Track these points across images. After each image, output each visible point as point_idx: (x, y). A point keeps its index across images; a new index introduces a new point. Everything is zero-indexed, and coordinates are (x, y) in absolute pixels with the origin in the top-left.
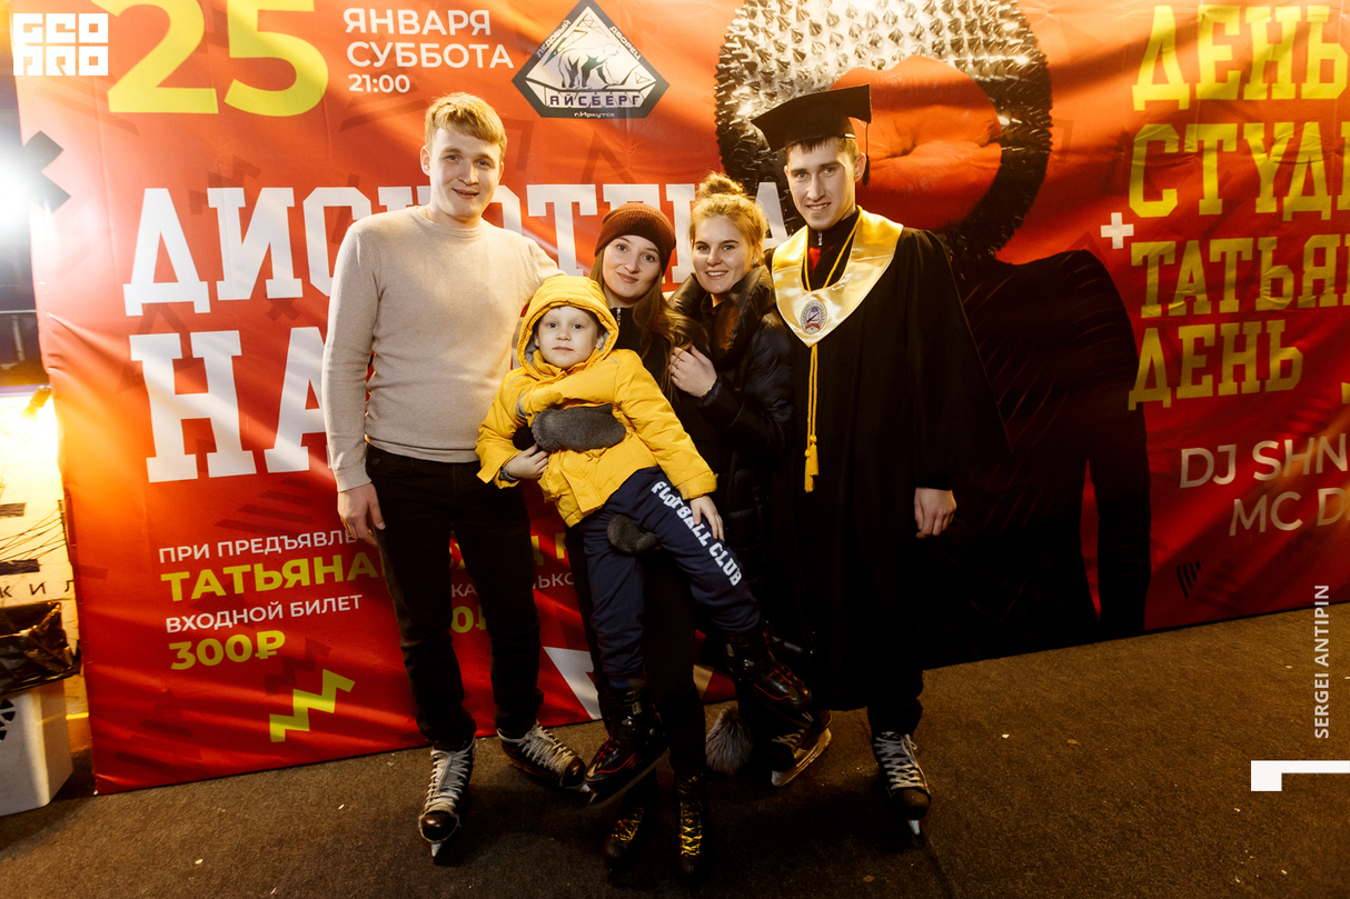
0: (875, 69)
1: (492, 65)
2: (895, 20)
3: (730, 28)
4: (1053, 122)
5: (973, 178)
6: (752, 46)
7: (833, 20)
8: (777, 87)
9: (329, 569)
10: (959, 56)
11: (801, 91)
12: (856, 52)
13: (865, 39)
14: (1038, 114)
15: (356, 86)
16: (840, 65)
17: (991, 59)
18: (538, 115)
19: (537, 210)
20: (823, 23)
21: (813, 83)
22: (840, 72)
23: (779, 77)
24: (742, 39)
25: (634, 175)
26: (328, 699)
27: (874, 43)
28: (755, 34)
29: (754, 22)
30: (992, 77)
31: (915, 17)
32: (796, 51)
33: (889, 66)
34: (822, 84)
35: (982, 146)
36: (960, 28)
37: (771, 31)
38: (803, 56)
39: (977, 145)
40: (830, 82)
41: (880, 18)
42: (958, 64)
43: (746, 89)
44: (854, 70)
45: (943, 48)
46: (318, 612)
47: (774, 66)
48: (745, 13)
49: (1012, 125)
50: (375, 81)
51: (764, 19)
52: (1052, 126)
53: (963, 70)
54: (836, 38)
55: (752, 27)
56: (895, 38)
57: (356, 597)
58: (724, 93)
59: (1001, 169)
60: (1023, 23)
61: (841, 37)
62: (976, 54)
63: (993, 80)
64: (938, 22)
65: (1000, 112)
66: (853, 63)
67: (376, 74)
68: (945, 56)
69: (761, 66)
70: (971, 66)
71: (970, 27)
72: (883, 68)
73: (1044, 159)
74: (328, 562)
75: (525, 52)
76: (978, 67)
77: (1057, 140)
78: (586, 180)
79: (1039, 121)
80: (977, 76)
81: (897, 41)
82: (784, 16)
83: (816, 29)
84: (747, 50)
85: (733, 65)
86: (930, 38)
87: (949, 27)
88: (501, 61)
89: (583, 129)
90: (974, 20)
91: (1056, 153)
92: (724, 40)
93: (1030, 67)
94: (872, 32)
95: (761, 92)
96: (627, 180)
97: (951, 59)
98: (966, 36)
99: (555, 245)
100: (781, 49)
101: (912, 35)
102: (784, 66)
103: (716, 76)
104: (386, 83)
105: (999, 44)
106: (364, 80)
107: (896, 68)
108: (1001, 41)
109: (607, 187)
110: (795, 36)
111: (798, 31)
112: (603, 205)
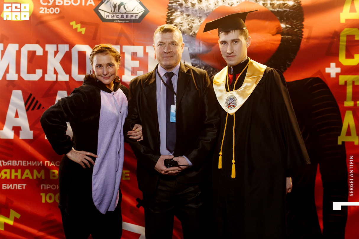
0: (229, 6)
1: (87, 4)
4: (304, 27)
5: (269, 47)
8: (190, 12)
9: (16, 174)
10: (264, 1)
11: (200, 14)
14: (298, 23)
15: (42, 11)
16: (215, 5)
17: (277, 2)
18: (102, 22)
21: (204, 11)
22: (215, 7)
23: (191, 9)
25: (134, 43)
26: (11, 220)
30: (278, 9)
33: (235, 5)
34: (208, 11)
35: (273, 35)
39: (271, 35)
40: (211, 11)
42: (264, 4)
43: (178, 13)
46: (11, 188)
47: (189, 5)
49: (287, 27)
50: (48, 10)
52: (303, 28)
53: (266, 7)
57: (24, 185)
58: (170, 14)
59: (280, 44)
62: (271, 1)
63: (278, 11)
65: (282, 22)
66: (221, 4)
67: (49, 7)
68: (259, 1)
69: (184, 5)
70: (269, 5)
72: (233, 6)
73: (300, 41)
74: (16, 171)
76: (272, 6)
77: (306, 33)
78: (116, 44)
79: (298, 26)
80: (271, 9)
85: (174, 4)
88: (90, 3)
89: (117, 26)
91: (305, 38)
93: (294, 6)
95: (184, 14)
96: (132, 44)
97: (261, 3)
102: (193, 5)
103: (167, 8)
104: (52, 10)
106: (45, 10)
107: (238, 6)
109: (124, 47)
112: (122, 53)
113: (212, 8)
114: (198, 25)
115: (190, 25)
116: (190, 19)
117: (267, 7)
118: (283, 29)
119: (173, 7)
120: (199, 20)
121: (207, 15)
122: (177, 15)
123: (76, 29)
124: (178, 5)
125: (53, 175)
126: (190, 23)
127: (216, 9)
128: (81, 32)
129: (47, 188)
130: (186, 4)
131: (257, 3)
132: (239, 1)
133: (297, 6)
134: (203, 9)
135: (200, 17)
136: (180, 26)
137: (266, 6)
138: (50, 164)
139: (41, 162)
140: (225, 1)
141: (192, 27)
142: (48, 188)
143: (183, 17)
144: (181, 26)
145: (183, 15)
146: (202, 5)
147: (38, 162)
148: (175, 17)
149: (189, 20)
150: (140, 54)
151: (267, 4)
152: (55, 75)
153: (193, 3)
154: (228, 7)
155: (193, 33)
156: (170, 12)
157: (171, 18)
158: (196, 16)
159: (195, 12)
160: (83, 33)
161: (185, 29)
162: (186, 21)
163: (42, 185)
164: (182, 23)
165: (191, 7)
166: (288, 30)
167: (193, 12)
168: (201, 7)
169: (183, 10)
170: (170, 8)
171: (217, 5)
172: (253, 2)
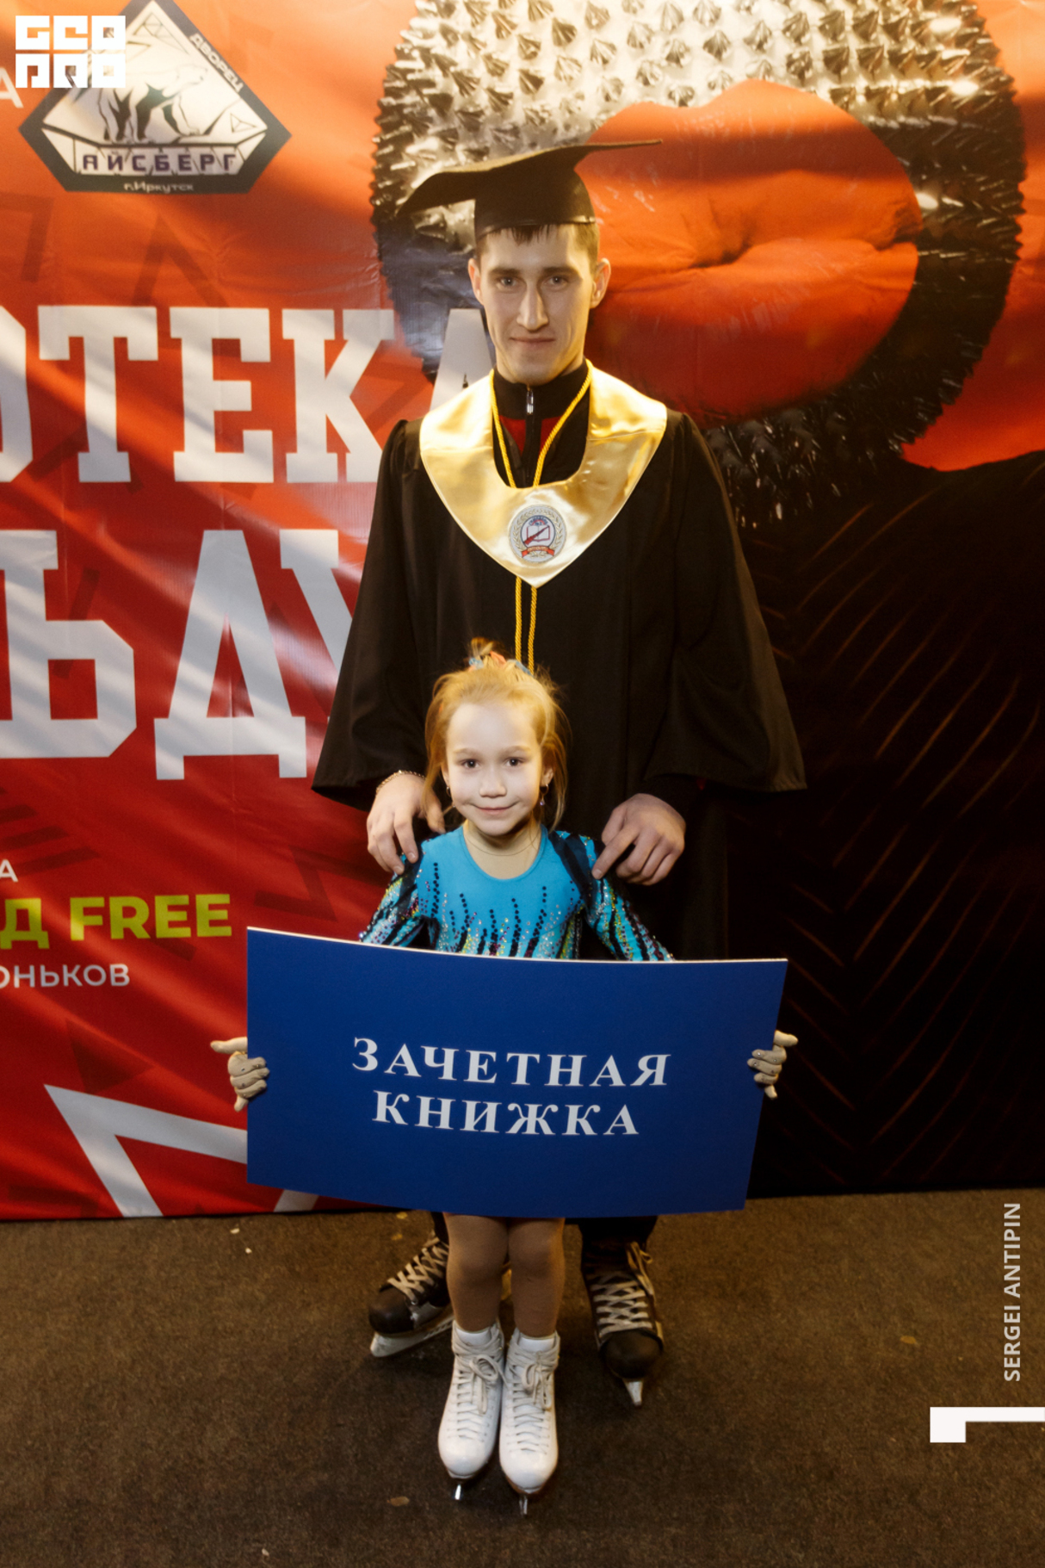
0: (673, 105)
2: (717, 16)
3: (405, 34)
4: (1025, 205)
5: (859, 307)
6: (444, 65)
7: (596, 19)
8: (488, 139)
10: (840, 79)
12: (640, 74)
13: (657, 50)
14: (997, 190)
16: (607, 98)
17: (899, 86)
18: (58, 186)
19: (54, 348)
20: (578, 23)
21: (555, 131)
22: (607, 111)
23: (491, 120)
24: (426, 55)
25: (225, 292)
27: (674, 58)
28: (450, 44)
29: (451, 23)
30: (902, 119)
31: (754, 9)
32: (526, 73)
33: (702, 99)
34: (573, 133)
35: (881, 247)
36: (842, 29)
37: (480, 37)
38: (537, 82)
39: (869, 247)
40: (587, 129)
41: (688, 13)
42: (836, 95)
43: (432, 143)
44: (633, 107)
45: (809, 66)
47: (483, 100)
48: (433, 7)
49: (943, 209)
51: (468, 18)
52: (1022, 211)
53: (845, 107)
54: (603, 50)
55: (446, 32)
56: (716, 49)
58: (389, 149)
59: (914, 292)
60: (971, 19)
61: (612, 48)
62: (873, 77)
63: (903, 126)
64: (799, 18)
65: (921, 185)
66: (633, 94)
68: (813, 80)
69: (458, 102)
70: (861, 99)
71: (864, 27)
72: (690, 103)
73: (1004, 274)
76: (875, 101)
78: (138, 297)
79: (998, 203)
80: (872, 119)
81: (719, 54)
82: (506, 12)
83: (565, 33)
84: (435, 74)
85: (410, 99)
86: (782, 48)
87: (822, 28)
88: (2, 96)
89: (140, 212)
90: (872, 14)
91: (1029, 262)
92: (392, 55)
93: (979, 100)
94: (672, 38)
95: (460, 148)
96: (212, 300)
97: (824, 88)
98: (854, 44)
100: (498, 70)
102: (502, 101)
103: (377, 120)
105: (919, 58)
107: (715, 104)
108: (925, 51)
109: (177, 313)
110: (524, 47)
111: (531, 38)
112: (169, 344)
113: (593, 116)
117: (852, 107)
118: (924, 215)
119: (406, 111)
122: (423, 151)
124: (426, 100)
127: (611, 119)
130: (466, 97)
131: (803, 90)
132: (720, 82)
133: (992, 100)
134: (547, 121)
137: (847, 103)
140: (652, 81)
145: (453, 151)
146: (542, 102)
148: (413, 164)
150: (256, 348)
151: (851, 93)
153: (498, 90)
154: (668, 109)
156: (388, 136)
159: (510, 138)
161: (463, 221)
165: (489, 112)
166: (948, 221)
167: (501, 135)
168: (536, 113)
169: (452, 126)
170: (390, 119)
171: (615, 101)
172: (787, 83)
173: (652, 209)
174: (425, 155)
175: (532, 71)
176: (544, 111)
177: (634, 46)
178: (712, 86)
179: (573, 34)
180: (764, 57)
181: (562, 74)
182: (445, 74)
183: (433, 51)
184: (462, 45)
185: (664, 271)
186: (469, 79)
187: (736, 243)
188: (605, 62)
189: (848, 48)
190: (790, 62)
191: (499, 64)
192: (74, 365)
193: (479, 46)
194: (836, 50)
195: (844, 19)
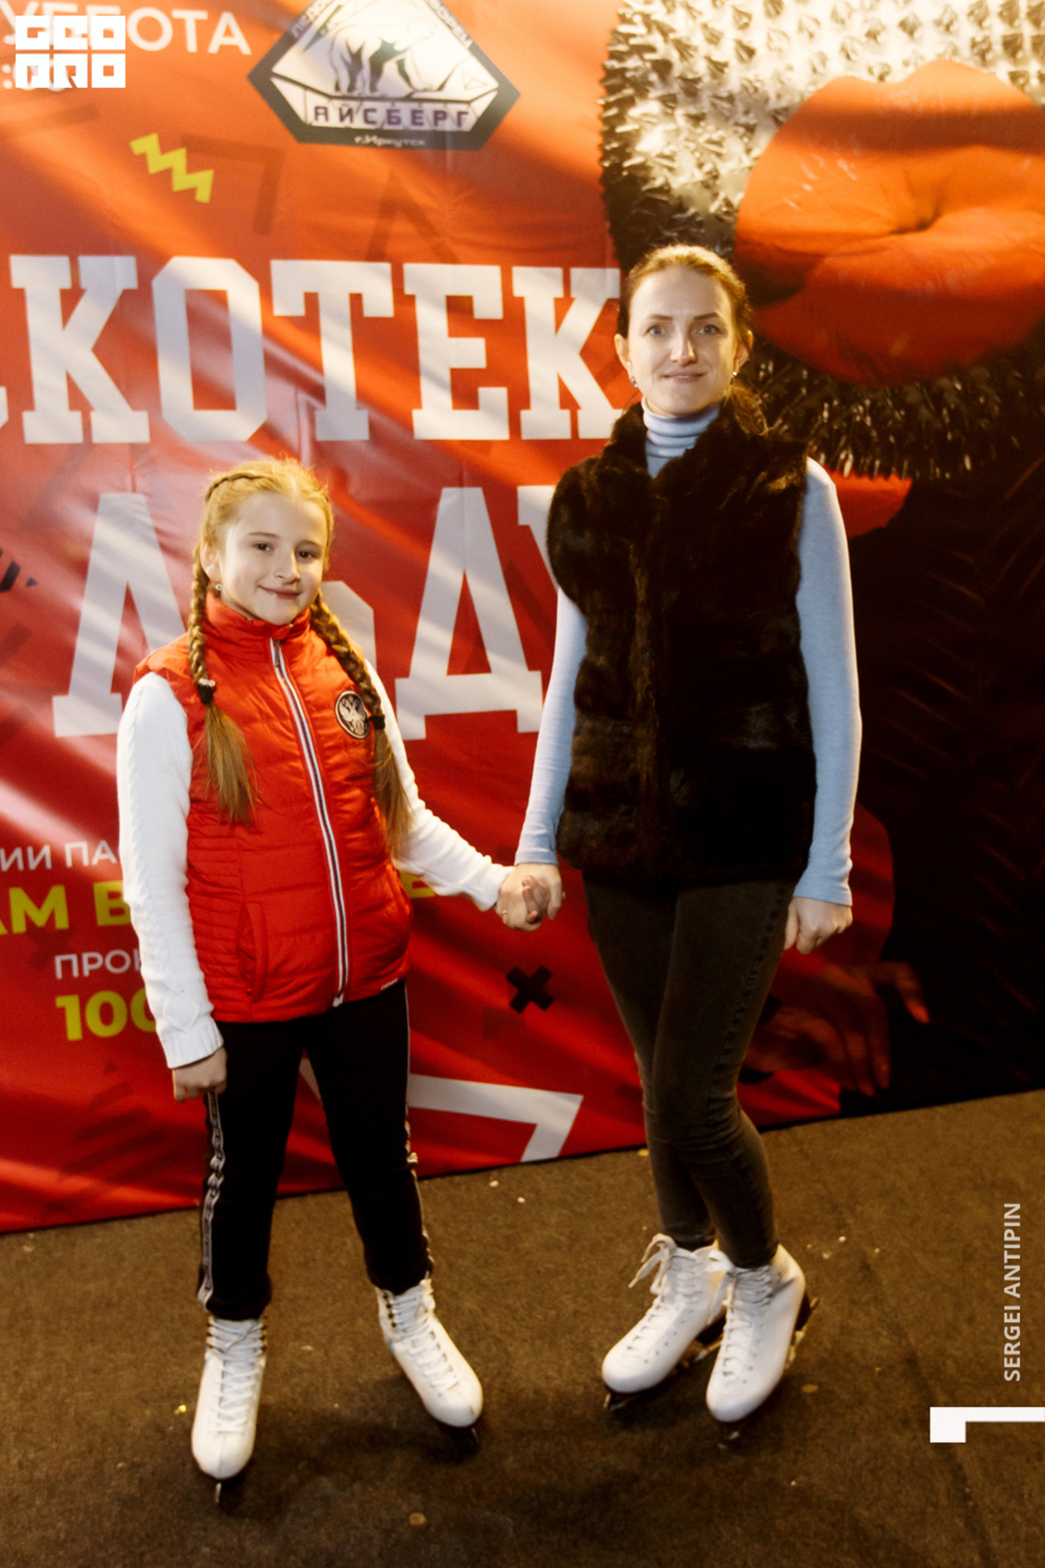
0: (873, 80)
1: (213, 48)
6: (664, 32)
8: (705, 105)
10: (1016, 63)
11: (747, 113)
12: (843, 49)
13: (858, 28)
16: (815, 71)
18: (292, 139)
19: (288, 304)
21: (767, 100)
23: (711, 88)
24: (648, 21)
25: (458, 250)
27: (872, 35)
28: (669, 11)
32: (740, 45)
33: (898, 75)
34: (784, 103)
36: (1018, 16)
37: (696, 5)
38: (751, 52)
40: (797, 99)
42: (1014, 77)
43: (653, 107)
44: (838, 81)
45: (989, 49)
53: (1022, 87)
54: (810, 25)
56: (909, 28)
58: (613, 111)
61: (817, 22)
64: (980, 5)
66: (837, 69)
68: (993, 62)
69: (678, 68)
70: (1035, 82)
71: (1036, 16)
72: (888, 79)
75: (271, 27)
78: (373, 254)
81: (911, 32)
83: (775, 7)
84: (656, 39)
85: (632, 63)
86: (967, 31)
87: (1001, 14)
88: (229, 41)
89: (370, 167)
92: (615, 20)
94: (870, 15)
95: (680, 113)
96: (445, 256)
97: (1002, 69)
98: (1028, 30)
99: (318, 367)
100: (714, 39)
101: (938, 23)
102: (718, 68)
103: (602, 81)
107: (910, 80)
109: (411, 269)
110: (737, 18)
111: (743, 9)
112: (404, 301)
113: (802, 87)
114: (742, 166)
115: (708, 167)
116: (706, 136)
117: (1027, 89)
119: (629, 75)
120: (746, 144)
121: (781, 118)
122: (645, 115)
123: (167, 174)
124: (648, 65)
125: (114, 904)
126: (706, 155)
127: (819, 91)
128: (191, 192)
129: (87, 968)
130: (686, 63)
131: (985, 71)
132: (913, 60)
134: (760, 91)
135: (750, 129)
136: (665, 171)
137: (1024, 85)
138: (91, 856)
139: (46, 851)
140: (853, 56)
141: (716, 177)
142: (91, 972)
143: (671, 126)
144: (671, 169)
145: (672, 115)
146: (756, 72)
147: (30, 851)
148: (637, 126)
149: (702, 140)
150: (489, 306)
151: (1024, 75)
152: (77, 415)
153: (716, 58)
154: (870, 84)
155: (721, 206)
156: (612, 99)
157: (620, 129)
158: (731, 122)
159: (726, 105)
160: (204, 195)
161: (686, 185)
162: (687, 147)
163: (58, 960)
164: (670, 158)
165: (707, 79)
167: (717, 102)
168: (750, 82)
169: (672, 92)
170: (613, 81)
171: (822, 75)
172: (971, 64)
173: (854, 178)
174: (646, 119)
175: (746, 41)
176: (758, 81)
177: (837, 21)
178: (906, 64)
179: (781, 8)
180: (950, 38)
181: (772, 46)
182: (666, 41)
183: (653, 18)
184: (680, 13)
185: (868, 237)
186: (687, 47)
187: (927, 212)
188: (811, 36)
189: (1021, 35)
190: (974, 44)
191: (714, 33)
192: (310, 321)
193: (695, 15)
194: (1013, 36)
195: (1018, 8)
